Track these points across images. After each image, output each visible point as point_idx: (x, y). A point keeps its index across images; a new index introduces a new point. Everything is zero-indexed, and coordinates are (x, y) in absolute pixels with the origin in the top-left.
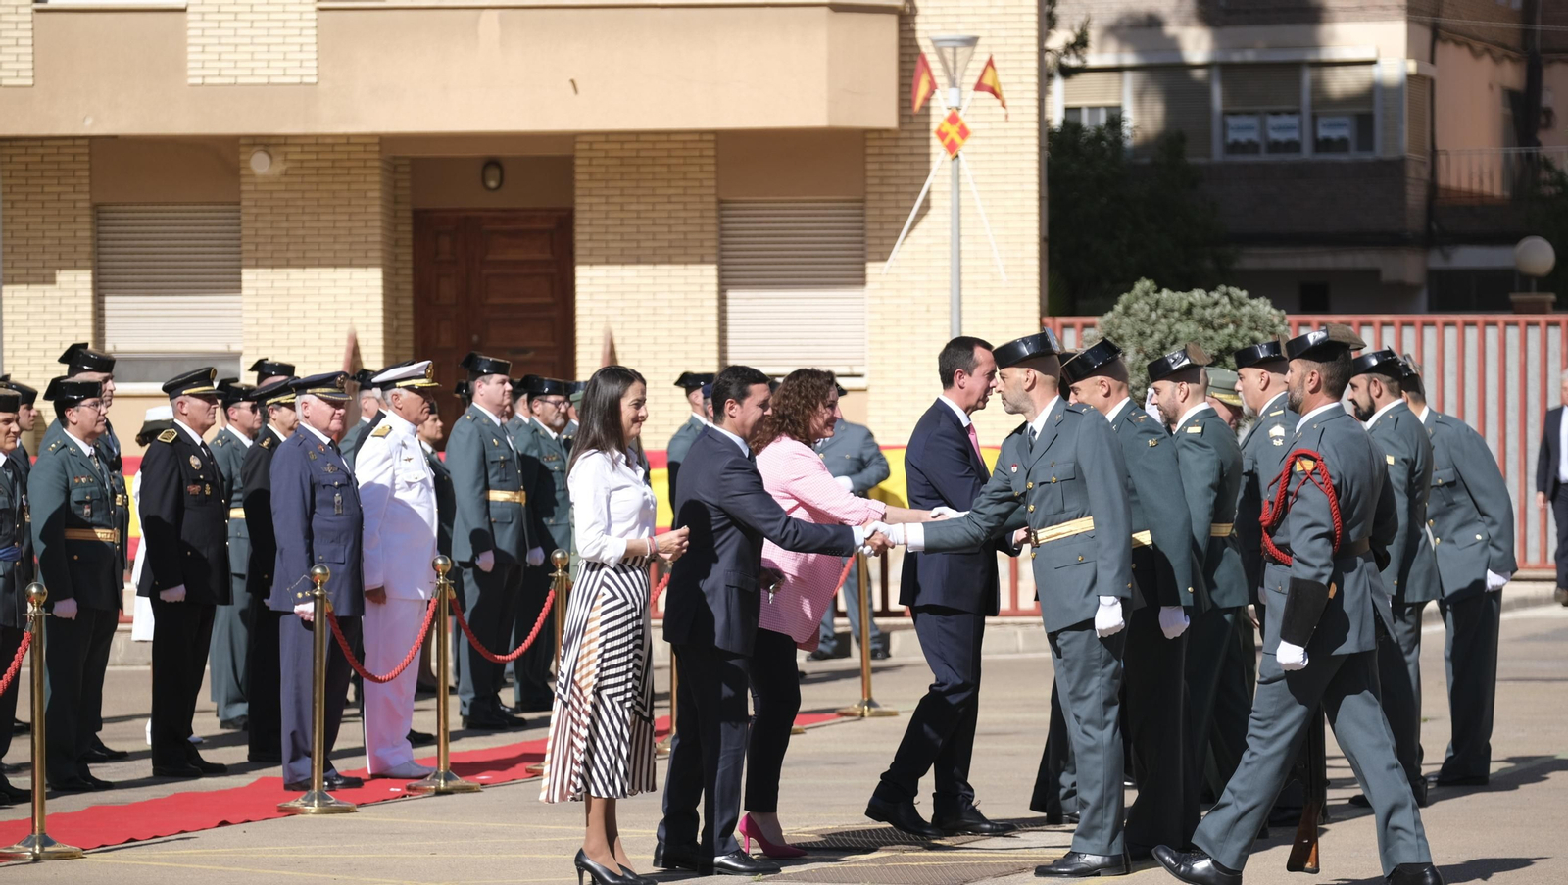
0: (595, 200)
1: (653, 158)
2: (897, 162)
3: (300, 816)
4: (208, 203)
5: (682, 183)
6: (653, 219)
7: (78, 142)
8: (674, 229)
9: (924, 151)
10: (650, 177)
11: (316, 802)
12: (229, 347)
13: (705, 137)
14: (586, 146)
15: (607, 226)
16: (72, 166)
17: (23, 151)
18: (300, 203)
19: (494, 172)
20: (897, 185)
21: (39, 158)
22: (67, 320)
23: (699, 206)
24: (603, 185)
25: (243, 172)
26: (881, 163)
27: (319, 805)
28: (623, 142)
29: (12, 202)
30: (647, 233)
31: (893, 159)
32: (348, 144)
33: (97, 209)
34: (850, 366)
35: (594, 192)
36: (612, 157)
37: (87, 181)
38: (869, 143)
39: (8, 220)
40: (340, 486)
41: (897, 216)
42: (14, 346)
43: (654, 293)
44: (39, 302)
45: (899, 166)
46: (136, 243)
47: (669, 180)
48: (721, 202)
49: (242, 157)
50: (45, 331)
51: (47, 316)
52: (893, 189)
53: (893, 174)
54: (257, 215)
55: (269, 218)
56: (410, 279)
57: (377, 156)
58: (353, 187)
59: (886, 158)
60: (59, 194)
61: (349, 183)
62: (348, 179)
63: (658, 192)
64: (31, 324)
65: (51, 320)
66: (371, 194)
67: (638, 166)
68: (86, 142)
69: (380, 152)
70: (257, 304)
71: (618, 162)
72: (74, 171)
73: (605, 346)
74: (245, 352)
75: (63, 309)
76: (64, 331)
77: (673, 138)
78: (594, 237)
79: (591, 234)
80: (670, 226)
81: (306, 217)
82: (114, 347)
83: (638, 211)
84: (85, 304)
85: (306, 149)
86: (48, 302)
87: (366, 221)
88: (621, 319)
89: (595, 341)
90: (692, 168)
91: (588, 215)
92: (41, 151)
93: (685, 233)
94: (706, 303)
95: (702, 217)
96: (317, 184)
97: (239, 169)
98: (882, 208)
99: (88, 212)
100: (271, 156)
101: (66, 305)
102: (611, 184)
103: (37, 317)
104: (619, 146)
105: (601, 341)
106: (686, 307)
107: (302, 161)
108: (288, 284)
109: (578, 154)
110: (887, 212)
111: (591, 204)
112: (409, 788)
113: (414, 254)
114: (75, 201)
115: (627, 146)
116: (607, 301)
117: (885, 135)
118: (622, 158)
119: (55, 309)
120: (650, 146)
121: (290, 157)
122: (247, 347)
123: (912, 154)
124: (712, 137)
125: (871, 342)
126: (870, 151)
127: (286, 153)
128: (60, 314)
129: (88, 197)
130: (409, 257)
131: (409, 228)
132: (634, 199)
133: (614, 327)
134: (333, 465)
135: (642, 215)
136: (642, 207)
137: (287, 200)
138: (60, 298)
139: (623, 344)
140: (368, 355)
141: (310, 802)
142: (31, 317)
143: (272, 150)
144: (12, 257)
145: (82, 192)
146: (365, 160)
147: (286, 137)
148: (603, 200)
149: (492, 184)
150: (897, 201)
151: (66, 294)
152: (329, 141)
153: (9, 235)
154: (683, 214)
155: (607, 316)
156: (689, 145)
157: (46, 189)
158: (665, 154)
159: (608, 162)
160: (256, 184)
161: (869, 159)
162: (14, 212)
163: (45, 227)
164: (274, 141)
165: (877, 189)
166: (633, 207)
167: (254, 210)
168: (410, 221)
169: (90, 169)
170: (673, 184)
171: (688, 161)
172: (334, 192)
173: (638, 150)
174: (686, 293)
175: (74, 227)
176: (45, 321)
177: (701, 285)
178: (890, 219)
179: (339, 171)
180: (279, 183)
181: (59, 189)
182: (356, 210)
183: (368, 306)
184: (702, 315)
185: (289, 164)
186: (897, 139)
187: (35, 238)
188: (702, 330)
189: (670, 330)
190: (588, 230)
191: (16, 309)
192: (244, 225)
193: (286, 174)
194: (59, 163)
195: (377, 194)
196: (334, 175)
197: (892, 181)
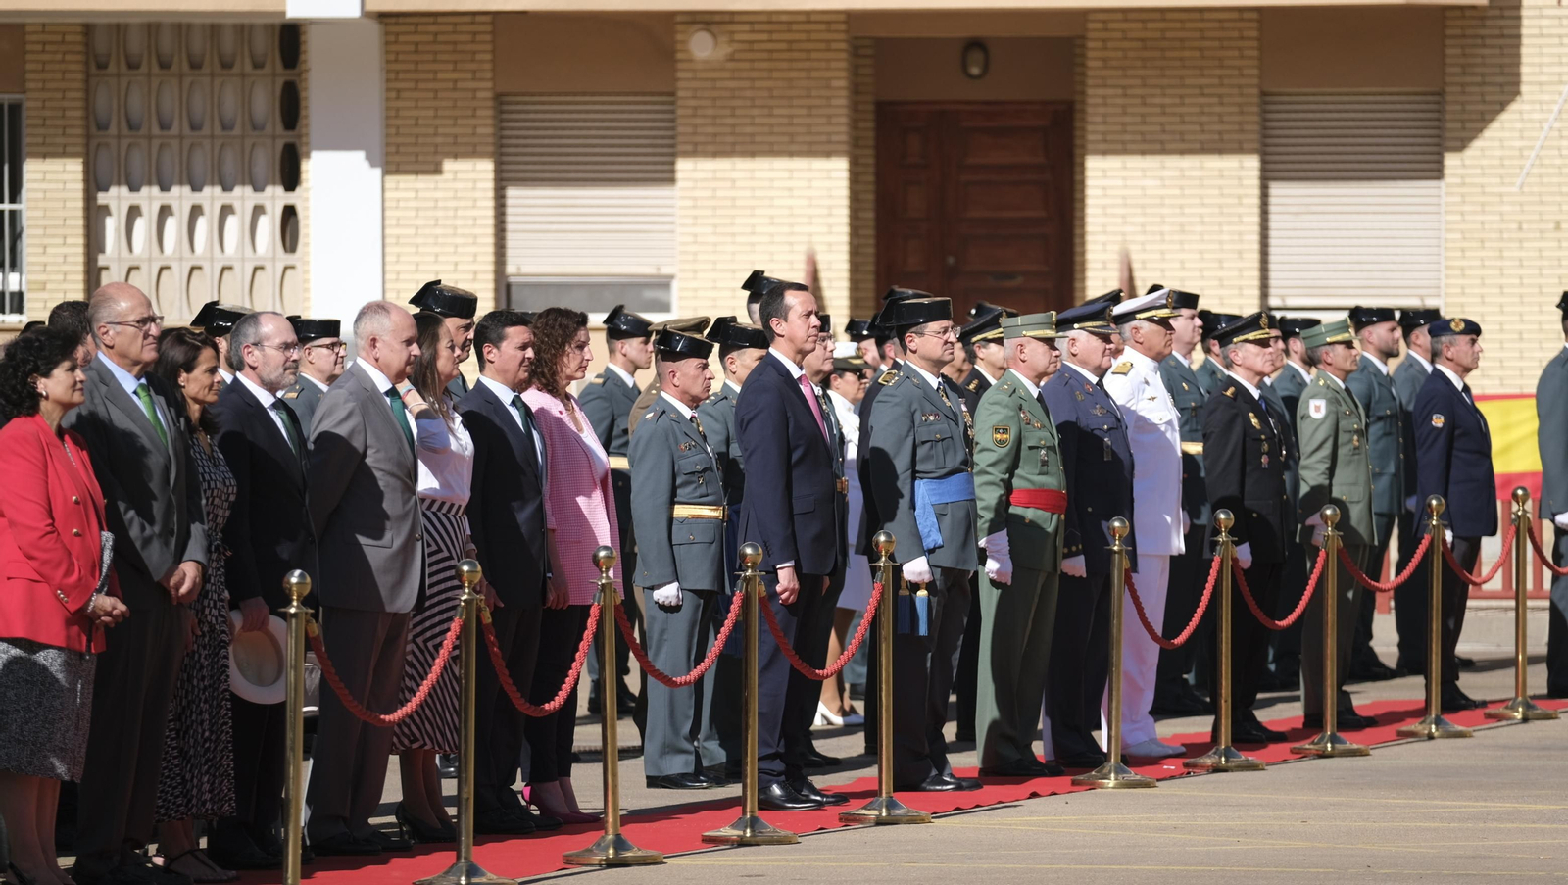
0: (1110, 91)
1: (1182, 40)
2: (1484, 46)
3: (1099, 790)
4: (636, 94)
5: (1218, 72)
6: (1181, 115)
7: (479, 18)
8: (1206, 128)
9: (1513, 32)
10: (1178, 63)
11: (1113, 775)
12: (659, 269)
13: (1246, 15)
14: (1099, 26)
15: (1124, 124)
16: (469, 47)
17: (412, 28)
18: (748, 93)
19: (977, 56)
20: (1482, 75)
21: (430, 38)
22: (463, 235)
23: (1239, 100)
24: (1119, 73)
25: (680, 56)
26: (1463, 47)
27: (1116, 779)
28: (1143, 21)
29: (398, 91)
30: (1173, 133)
31: (1479, 41)
32: (809, 22)
33: (499, 99)
34: (1422, 297)
35: (1110, 82)
36: (1132, 40)
37: (488, 66)
38: (1449, 23)
39: (393, 113)
40: (1109, 430)
41: (1482, 113)
42: (398, 267)
43: (1181, 207)
44: (430, 213)
45: (1486, 51)
46: (546, 141)
47: (1201, 68)
48: (1263, 94)
49: (679, 37)
50: (437, 249)
51: (438, 231)
52: (1478, 79)
53: (1479, 60)
54: (695, 108)
55: (710, 112)
56: (871, 187)
57: (842, 36)
58: (814, 74)
59: (1470, 41)
60: (455, 81)
61: (809, 70)
62: (807, 64)
63: (1188, 82)
64: (420, 240)
65: (444, 236)
66: (836, 84)
67: (1163, 50)
68: (487, 18)
69: (846, 32)
70: (695, 217)
71: (1138, 44)
72: (474, 53)
73: (1121, 271)
74: (679, 276)
75: (458, 222)
76: (460, 250)
77: (1207, 15)
78: (1109, 138)
79: (1104, 133)
80: (1201, 124)
81: (755, 112)
82: (519, 269)
83: (1163, 106)
84: (485, 217)
85: (757, 27)
86: (440, 213)
87: (829, 116)
88: (1141, 238)
89: (1109, 265)
90: (1230, 53)
91: (1102, 110)
92: (433, 29)
93: (1220, 133)
94: (1245, 219)
95: (1242, 113)
96: (771, 70)
97: (674, 52)
98: (1463, 104)
99: (490, 103)
100: (714, 36)
101: (464, 217)
102: (1130, 72)
103: (427, 231)
104: (1139, 25)
105: (1116, 265)
106: (1220, 224)
107: (751, 42)
108: (733, 193)
109: (1090, 35)
110: (1469, 107)
111: (1104, 97)
112: (1186, 766)
113: (878, 157)
114: (475, 90)
115: (1150, 25)
116: (1123, 216)
117: (1468, 13)
118: (1142, 40)
119: (449, 222)
120: (1178, 25)
121: (738, 37)
122: (682, 270)
123: (1503, 36)
124: (1255, 15)
125: (1448, 267)
126: (1449, 32)
127: (733, 33)
128: (455, 227)
129: (489, 85)
130: (871, 161)
131: (871, 125)
132: (1158, 91)
133: (1133, 248)
134: (1102, 407)
135: (1168, 110)
136: (1167, 101)
137: (733, 90)
138: (456, 209)
139: (1144, 269)
140: (830, 280)
141: (1107, 777)
142: (420, 232)
143: (714, 28)
144: (397, 158)
145: (482, 80)
146: (828, 41)
147: (732, 13)
148: (1120, 91)
149: (975, 71)
150: (1482, 95)
151: (462, 203)
152: (784, 18)
153: (393, 131)
154: (1218, 109)
155: (1124, 234)
156: (1226, 25)
157: (440, 76)
158: (1197, 35)
159: (1126, 44)
160: (694, 70)
161: (1448, 42)
162: (400, 104)
163: (438, 122)
164: (717, 18)
165: (1457, 79)
166: (1158, 100)
167: (693, 103)
168: (871, 116)
169: (493, 52)
170: (1207, 72)
171: (1225, 44)
172: (790, 80)
173: (1163, 31)
174: (1220, 206)
175: (473, 122)
176: (437, 237)
177: (1239, 197)
178: (1474, 116)
179: (796, 55)
180: (723, 69)
181: (455, 76)
182: (818, 102)
183: (831, 220)
184: (1240, 234)
185: (736, 46)
186: (1483, 18)
187: (426, 135)
188: (1240, 252)
189: (1201, 252)
190: (1101, 128)
191: (401, 222)
192: (680, 121)
193: (731, 58)
194: (455, 43)
195: (843, 83)
196: (791, 60)
197: (1478, 70)
